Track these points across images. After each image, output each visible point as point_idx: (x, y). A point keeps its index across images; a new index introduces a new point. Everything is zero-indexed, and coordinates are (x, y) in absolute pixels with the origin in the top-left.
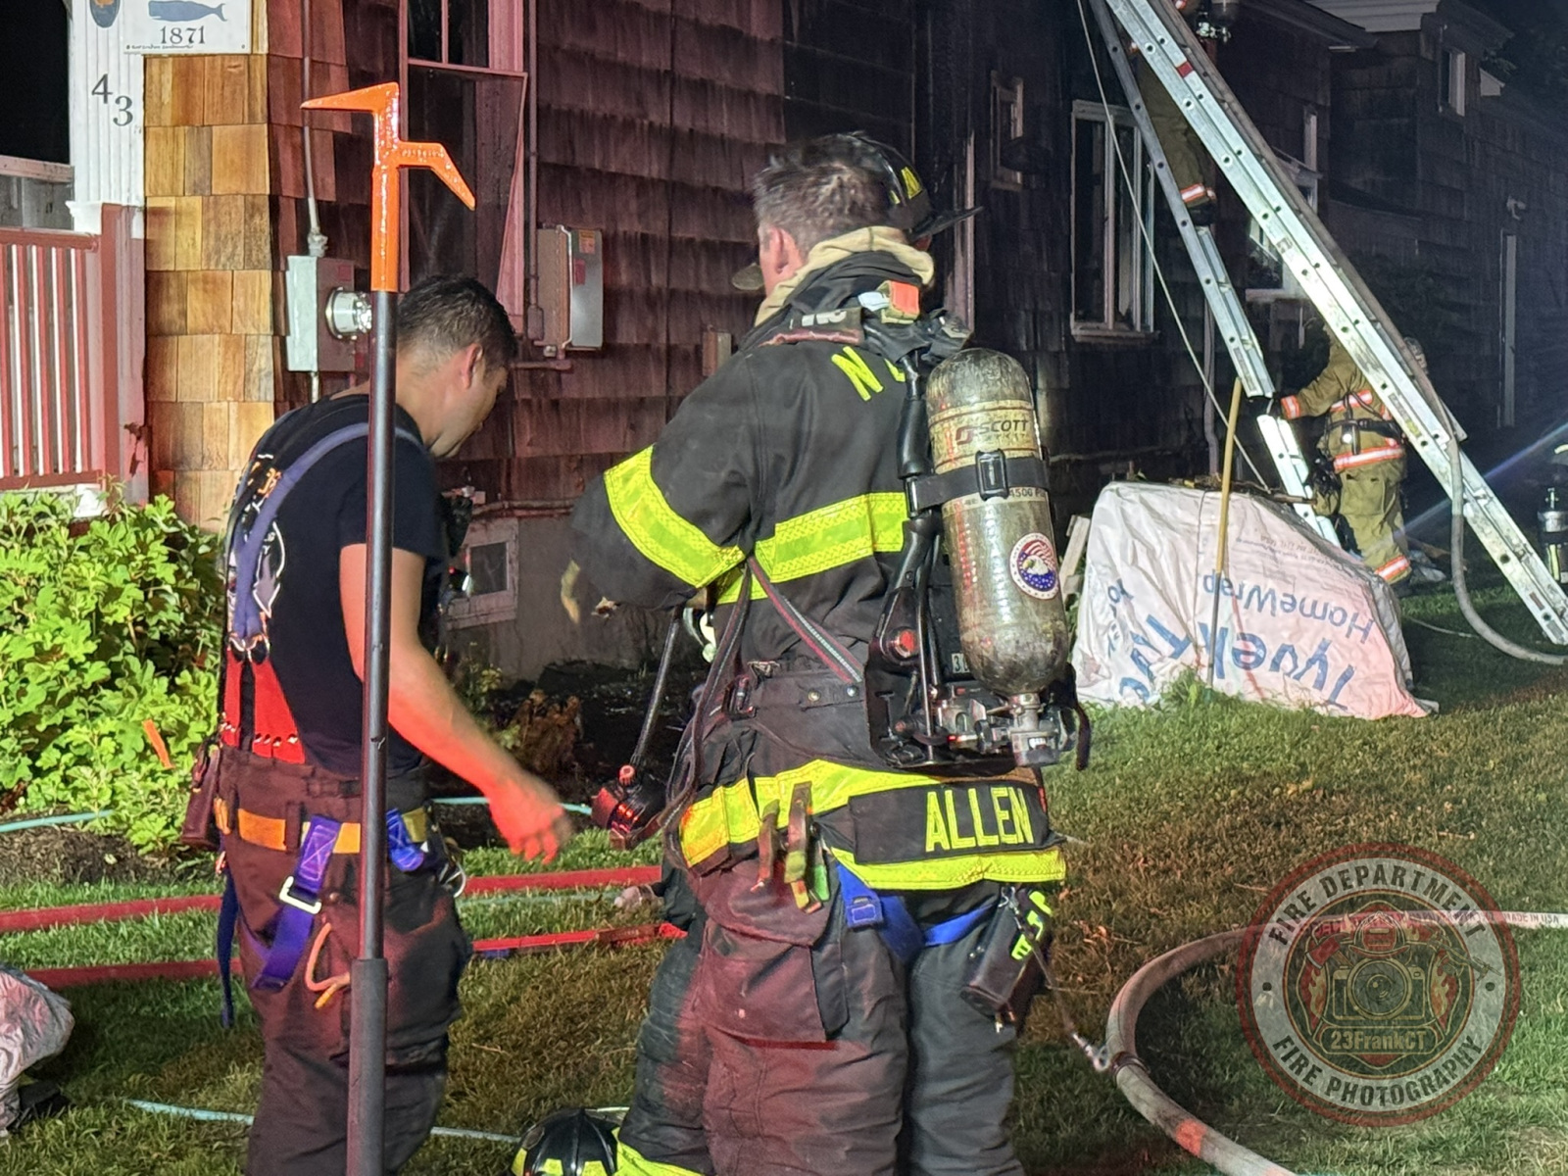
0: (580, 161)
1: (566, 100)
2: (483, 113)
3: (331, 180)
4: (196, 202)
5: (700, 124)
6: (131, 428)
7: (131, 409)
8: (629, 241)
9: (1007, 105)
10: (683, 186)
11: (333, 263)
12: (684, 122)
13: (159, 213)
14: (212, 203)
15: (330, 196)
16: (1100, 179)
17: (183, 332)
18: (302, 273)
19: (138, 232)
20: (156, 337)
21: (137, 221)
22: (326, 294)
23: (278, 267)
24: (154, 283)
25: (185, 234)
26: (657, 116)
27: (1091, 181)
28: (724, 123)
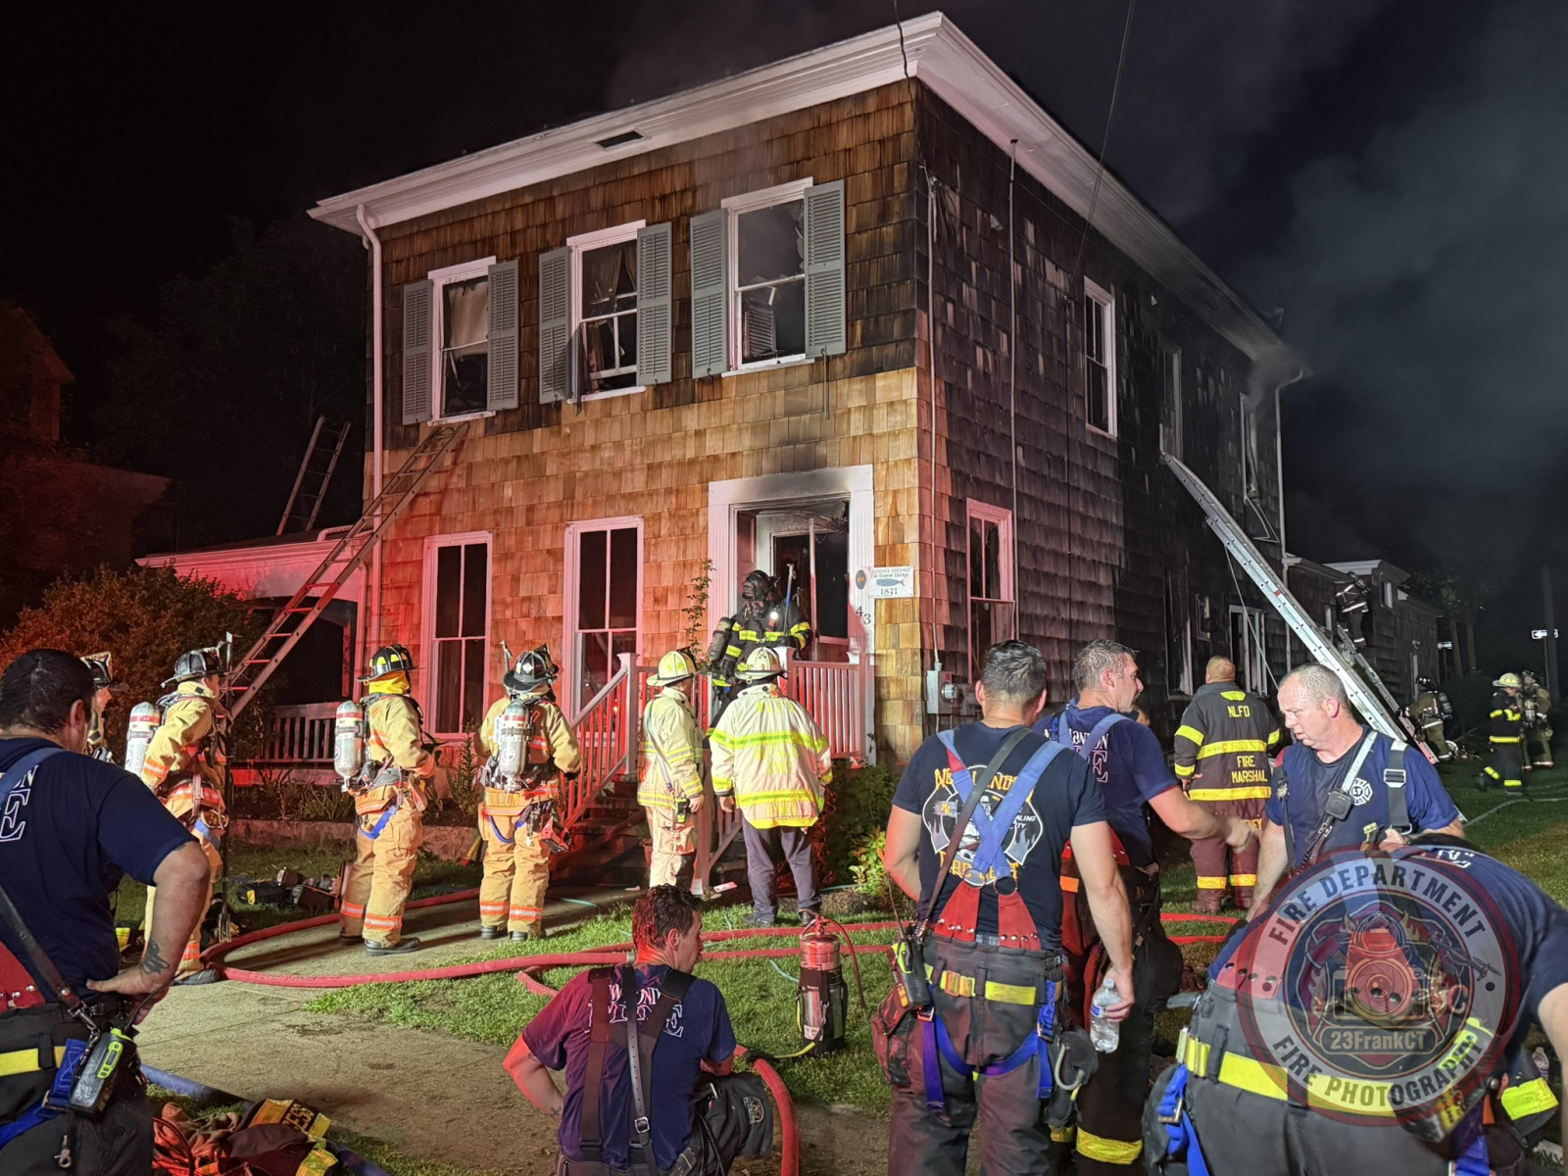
0: (1036, 633)
1: (1030, 611)
2: (999, 616)
3: (942, 642)
4: (893, 652)
5: (1081, 618)
6: (870, 735)
7: (870, 728)
8: (1054, 662)
9: (1203, 608)
10: (1076, 642)
11: (944, 674)
12: (1075, 617)
13: (880, 656)
14: (899, 652)
15: (942, 648)
16: (1241, 635)
17: (889, 699)
18: (933, 677)
19: (872, 663)
20: (879, 702)
21: (872, 659)
22: (942, 685)
23: (924, 675)
24: (878, 681)
25: (889, 663)
26: (1065, 615)
27: (1237, 636)
28: (1091, 618)
